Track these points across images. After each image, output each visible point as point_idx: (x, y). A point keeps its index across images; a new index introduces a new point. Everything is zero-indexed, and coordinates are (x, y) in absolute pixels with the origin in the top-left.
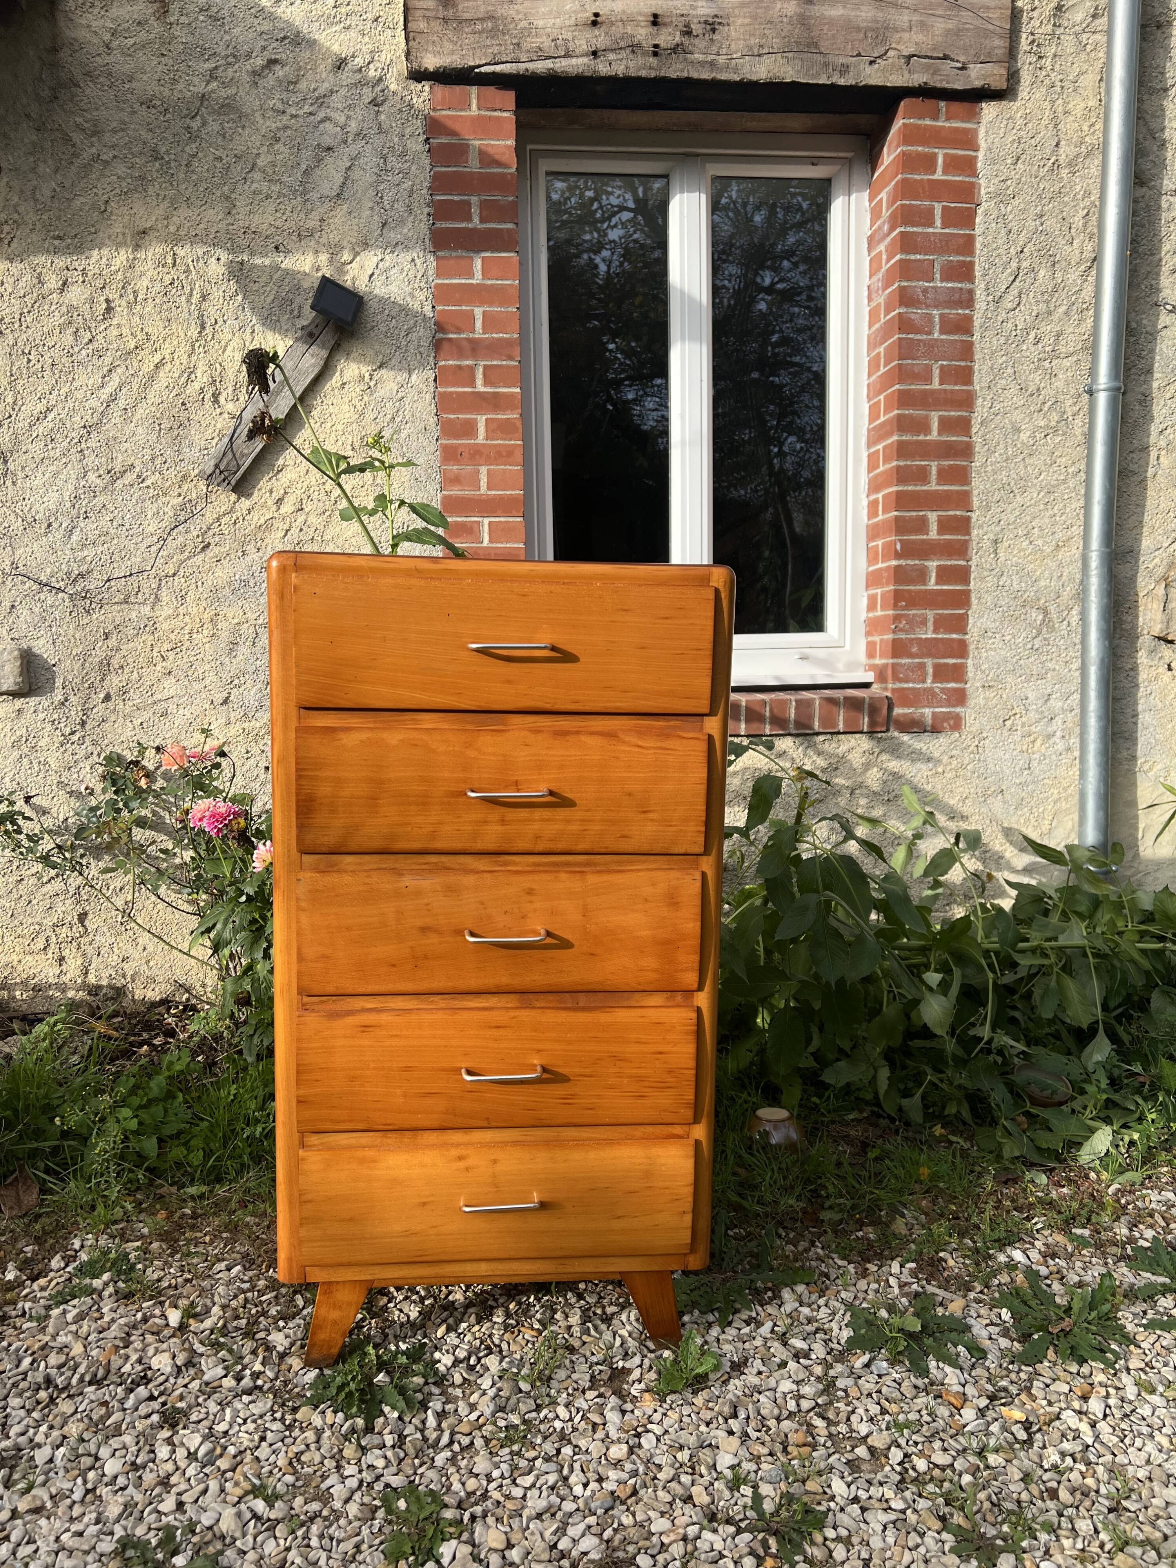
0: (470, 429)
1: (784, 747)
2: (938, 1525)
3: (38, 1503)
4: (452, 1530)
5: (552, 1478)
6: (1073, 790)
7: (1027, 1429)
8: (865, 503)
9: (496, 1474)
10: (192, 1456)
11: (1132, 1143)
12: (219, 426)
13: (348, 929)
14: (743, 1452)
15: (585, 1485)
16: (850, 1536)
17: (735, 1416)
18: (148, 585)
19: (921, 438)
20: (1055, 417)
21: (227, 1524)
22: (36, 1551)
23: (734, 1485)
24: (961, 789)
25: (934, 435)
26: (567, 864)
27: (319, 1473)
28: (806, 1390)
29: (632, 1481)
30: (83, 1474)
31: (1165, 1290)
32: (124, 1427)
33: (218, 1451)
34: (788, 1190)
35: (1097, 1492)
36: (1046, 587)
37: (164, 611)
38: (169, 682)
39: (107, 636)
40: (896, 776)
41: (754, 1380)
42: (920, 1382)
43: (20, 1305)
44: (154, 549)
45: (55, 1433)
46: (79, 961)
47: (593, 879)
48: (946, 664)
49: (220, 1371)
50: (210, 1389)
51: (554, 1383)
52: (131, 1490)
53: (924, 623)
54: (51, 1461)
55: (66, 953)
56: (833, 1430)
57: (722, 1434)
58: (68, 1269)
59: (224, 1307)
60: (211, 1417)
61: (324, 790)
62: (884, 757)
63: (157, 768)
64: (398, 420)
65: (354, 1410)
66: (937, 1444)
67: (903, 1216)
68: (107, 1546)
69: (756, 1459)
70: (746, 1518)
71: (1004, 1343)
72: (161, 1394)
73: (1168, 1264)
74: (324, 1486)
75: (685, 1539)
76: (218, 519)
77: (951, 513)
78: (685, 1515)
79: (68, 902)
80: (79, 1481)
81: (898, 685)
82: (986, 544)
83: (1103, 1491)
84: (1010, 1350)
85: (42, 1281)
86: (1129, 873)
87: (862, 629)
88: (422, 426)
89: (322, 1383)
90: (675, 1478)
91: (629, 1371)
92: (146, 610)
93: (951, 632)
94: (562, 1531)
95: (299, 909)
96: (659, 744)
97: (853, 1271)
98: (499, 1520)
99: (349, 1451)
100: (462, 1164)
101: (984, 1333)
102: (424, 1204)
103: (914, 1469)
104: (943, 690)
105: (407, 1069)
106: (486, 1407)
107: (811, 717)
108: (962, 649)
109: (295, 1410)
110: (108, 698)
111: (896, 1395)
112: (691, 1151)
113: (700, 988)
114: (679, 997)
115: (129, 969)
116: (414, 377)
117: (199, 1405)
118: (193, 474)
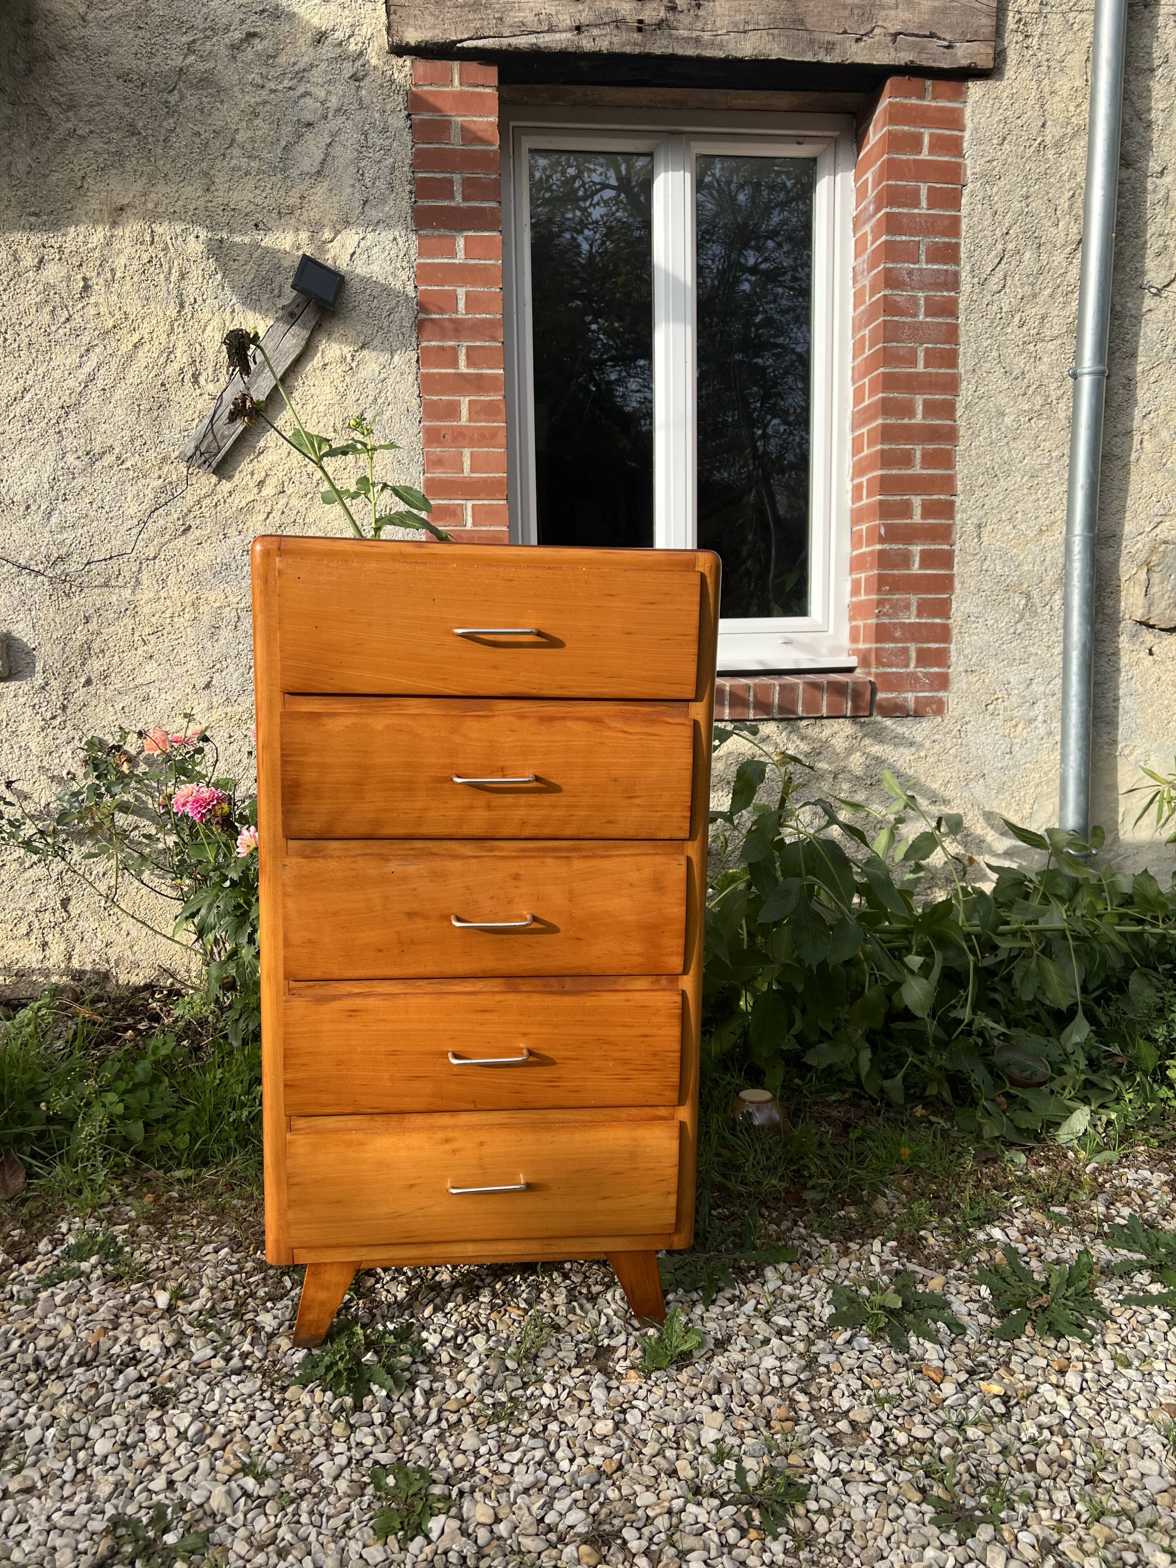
0: (452, 411)
1: (767, 731)
2: (918, 1497)
3: (29, 1483)
4: (440, 1505)
5: (539, 1454)
6: (1054, 774)
7: (1005, 1403)
8: (849, 486)
9: (483, 1450)
10: (181, 1435)
11: (1110, 1123)
12: (199, 407)
13: (334, 914)
14: (727, 1427)
15: (572, 1461)
16: (832, 1508)
17: (719, 1391)
18: (128, 568)
19: (906, 421)
20: (1039, 401)
21: (218, 1502)
22: (27, 1530)
23: (718, 1459)
24: (943, 774)
25: (918, 419)
26: (554, 849)
27: (308, 1451)
28: (789, 1366)
29: (618, 1456)
30: (74, 1454)
31: (1141, 1267)
32: (114, 1407)
33: (208, 1430)
34: (771, 1170)
35: (1074, 1464)
36: (1029, 572)
37: (145, 594)
38: (151, 666)
39: (87, 620)
40: (879, 761)
41: (737, 1357)
42: (900, 1358)
43: (8, 1288)
44: (134, 531)
45: (45, 1414)
46: (62, 947)
47: (578, 865)
48: (929, 649)
49: (209, 1352)
50: (199, 1370)
51: (540, 1361)
52: (121, 1469)
53: (907, 607)
54: (41, 1441)
55: (49, 939)
56: (815, 1404)
57: (705, 1409)
58: (56, 1252)
59: (212, 1289)
60: (201, 1397)
61: (310, 776)
62: (867, 741)
63: (139, 753)
64: (380, 401)
65: (343, 1389)
66: (917, 1418)
67: (884, 1195)
68: (98, 1524)
69: (740, 1434)
70: (730, 1491)
71: (983, 1319)
72: (151, 1374)
73: (1144, 1241)
74: (313, 1464)
75: (670, 1512)
76: (199, 502)
77: (935, 497)
78: (670, 1488)
79: (50, 887)
80: (70, 1461)
81: (882, 670)
82: (970, 528)
83: (1080, 1462)
84: (989, 1326)
85: (30, 1265)
86: (1108, 856)
87: (846, 614)
88: (405, 407)
89: (310, 1362)
90: (660, 1453)
91: (614, 1349)
92: (127, 593)
93: (934, 617)
94: (549, 1505)
95: (285, 894)
96: (646, 730)
97: (835, 1249)
98: (487, 1495)
99: (338, 1429)
100: (448, 1147)
101: (964, 1310)
102: (411, 1186)
103: (894, 1442)
104: (926, 675)
105: (394, 1053)
106: (473, 1385)
107: (795, 702)
108: (944, 634)
109: (284, 1389)
110: (88, 682)
111: (877, 1370)
112: (675, 1133)
113: (685, 972)
114: (664, 981)
115: (113, 953)
116: (396, 358)
117: (188, 1385)
118: (173, 456)
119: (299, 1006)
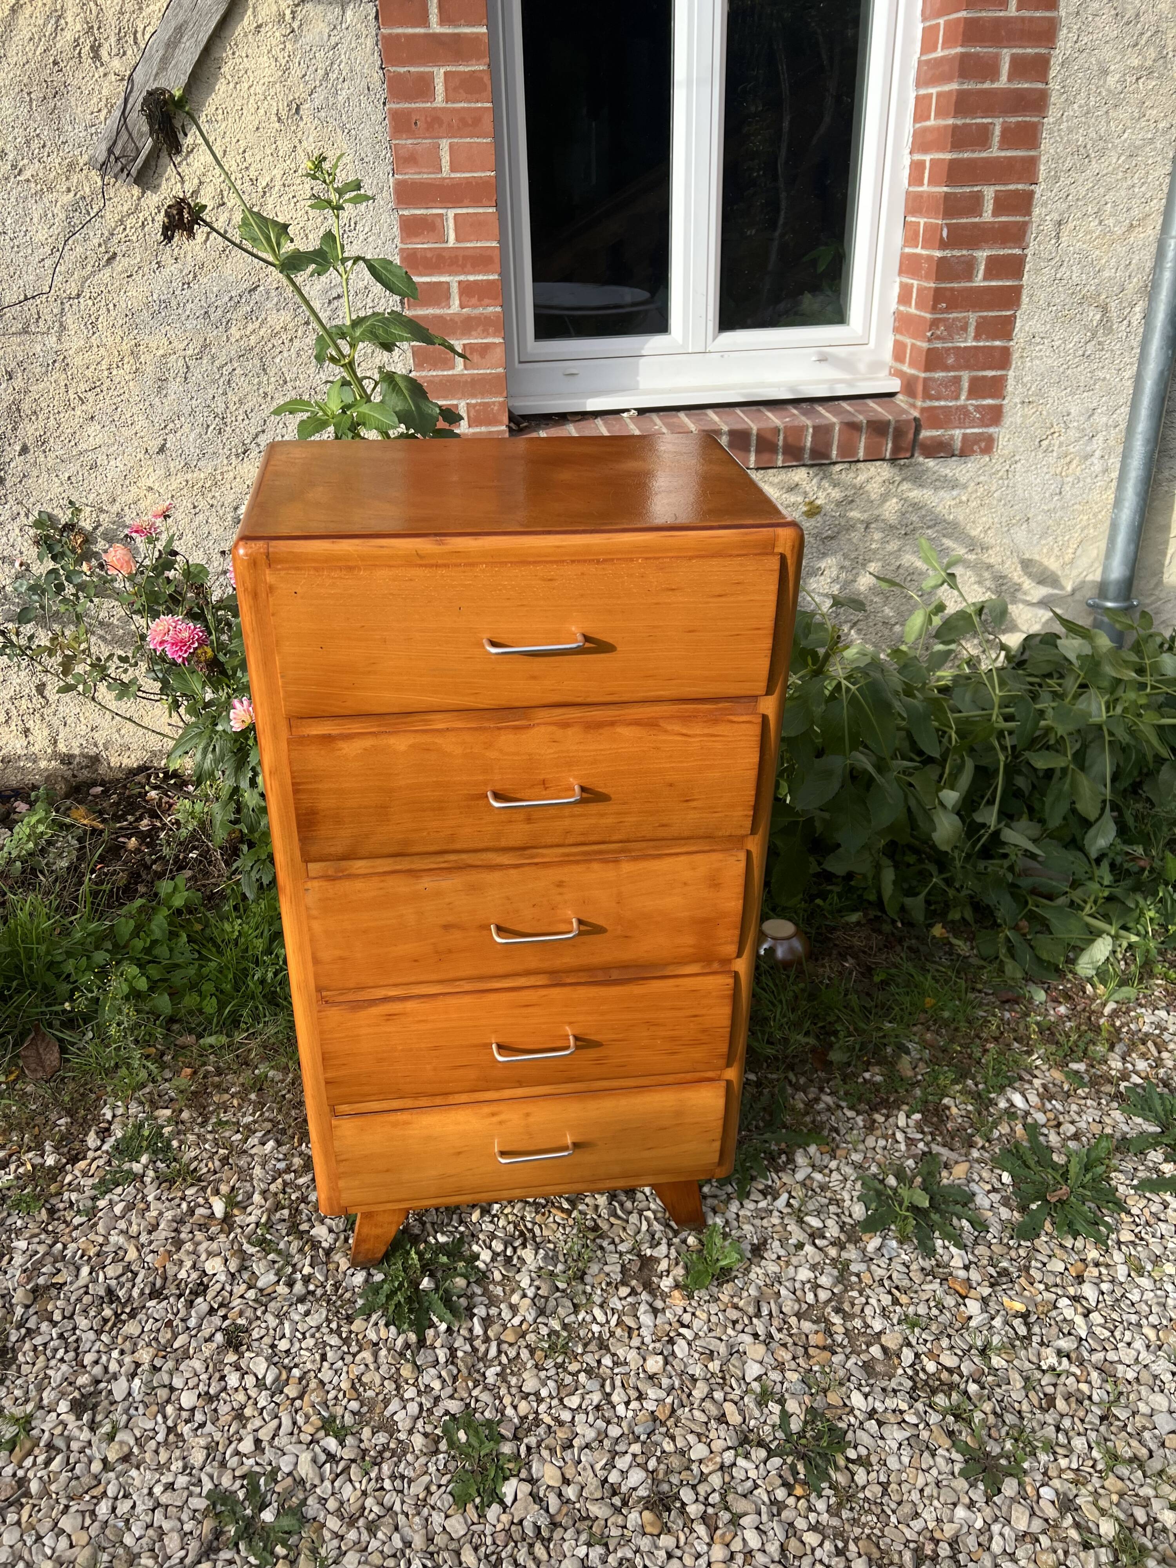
0: (423, 86)
1: (796, 479)
2: (947, 1443)
3: (126, 1449)
4: (511, 1465)
5: (596, 1397)
6: (1105, 516)
7: (1027, 1324)
8: (907, 161)
9: (544, 1393)
10: (260, 1384)
11: (1130, 946)
12: (105, 92)
13: (365, 932)
14: (769, 1359)
15: (627, 1404)
16: (869, 1455)
17: (758, 1315)
18: (49, 309)
19: (987, 85)
20: (1152, 53)
21: (305, 1469)
22: (134, 1507)
23: (762, 1400)
24: (985, 519)
25: (1003, 82)
26: (601, 852)
27: (381, 1397)
28: (824, 1280)
29: (669, 1400)
30: (162, 1411)
31: (1154, 1142)
32: (191, 1351)
33: (284, 1376)
35: (1090, 1398)
36: (1110, 278)
37: (74, 342)
38: (93, 429)
39: (10, 376)
40: (916, 506)
41: (773, 1268)
42: (927, 1264)
43: (66, 1196)
44: (48, 263)
45: (127, 1359)
46: (46, 732)
47: (627, 867)
48: (984, 378)
49: (272, 1278)
50: (265, 1298)
51: (588, 1279)
52: (209, 1427)
53: (965, 328)
54: (129, 1394)
55: (30, 724)
56: (849, 1325)
57: (748, 1339)
58: (105, 1148)
59: (264, 1193)
60: (272, 1332)
61: (325, 803)
62: (905, 486)
63: (95, 528)
64: (333, 76)
65: (406, 1326)
66: (945, 1342)
67: (908, 1052)
68: (199, 1503)
69: (780, 1367)
70: (775, 1438)
71: (1005, 1213)
72: (221, 1305)
73: (1160, 1109)
74: (387, 1413)
75: (722, 1467)
76: (122, 221)
77: (1011, 187)
78: (721, 1438)
79: (23, 674)
80: (159, 1418)
81: (928, 403)
82: (1049, 226)
83: (1095, 1398)
84: (1009, 1221)
85: (82, 1164)
87: (890, 322)
88: (364, 84)
89: (371, 1288)
90: (709, 1396)
91: (657, 1261)
92: (52, 341)
93: (994, 339)
94: (610, 1465)
95: (309, 917)
96: (706, 731)
97: (861, 1124)
98: (552, 1451)
99: (406, 1371)
100: (495, 1119)
101: (986, 1203)
102: (459, 1153)
103: (924, 1370)
104: (977, 408)
105: (436, 1048)
106: (526, 1310)
107: (829, 445)
108: (1003, 359)
109: (350, 1319)
110: (24, 450)
111: (906, 1283)
112: (722, 1092)
113: (739, 955)
114: (716, 966)
115: (100, 737)
116: (349, 13)
117: (258, 1318)
118: (81, 162)
119: (334, 1014)
